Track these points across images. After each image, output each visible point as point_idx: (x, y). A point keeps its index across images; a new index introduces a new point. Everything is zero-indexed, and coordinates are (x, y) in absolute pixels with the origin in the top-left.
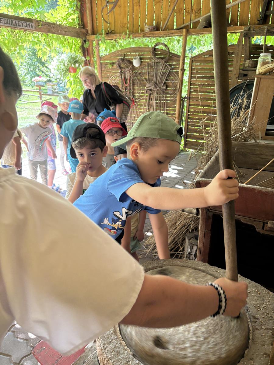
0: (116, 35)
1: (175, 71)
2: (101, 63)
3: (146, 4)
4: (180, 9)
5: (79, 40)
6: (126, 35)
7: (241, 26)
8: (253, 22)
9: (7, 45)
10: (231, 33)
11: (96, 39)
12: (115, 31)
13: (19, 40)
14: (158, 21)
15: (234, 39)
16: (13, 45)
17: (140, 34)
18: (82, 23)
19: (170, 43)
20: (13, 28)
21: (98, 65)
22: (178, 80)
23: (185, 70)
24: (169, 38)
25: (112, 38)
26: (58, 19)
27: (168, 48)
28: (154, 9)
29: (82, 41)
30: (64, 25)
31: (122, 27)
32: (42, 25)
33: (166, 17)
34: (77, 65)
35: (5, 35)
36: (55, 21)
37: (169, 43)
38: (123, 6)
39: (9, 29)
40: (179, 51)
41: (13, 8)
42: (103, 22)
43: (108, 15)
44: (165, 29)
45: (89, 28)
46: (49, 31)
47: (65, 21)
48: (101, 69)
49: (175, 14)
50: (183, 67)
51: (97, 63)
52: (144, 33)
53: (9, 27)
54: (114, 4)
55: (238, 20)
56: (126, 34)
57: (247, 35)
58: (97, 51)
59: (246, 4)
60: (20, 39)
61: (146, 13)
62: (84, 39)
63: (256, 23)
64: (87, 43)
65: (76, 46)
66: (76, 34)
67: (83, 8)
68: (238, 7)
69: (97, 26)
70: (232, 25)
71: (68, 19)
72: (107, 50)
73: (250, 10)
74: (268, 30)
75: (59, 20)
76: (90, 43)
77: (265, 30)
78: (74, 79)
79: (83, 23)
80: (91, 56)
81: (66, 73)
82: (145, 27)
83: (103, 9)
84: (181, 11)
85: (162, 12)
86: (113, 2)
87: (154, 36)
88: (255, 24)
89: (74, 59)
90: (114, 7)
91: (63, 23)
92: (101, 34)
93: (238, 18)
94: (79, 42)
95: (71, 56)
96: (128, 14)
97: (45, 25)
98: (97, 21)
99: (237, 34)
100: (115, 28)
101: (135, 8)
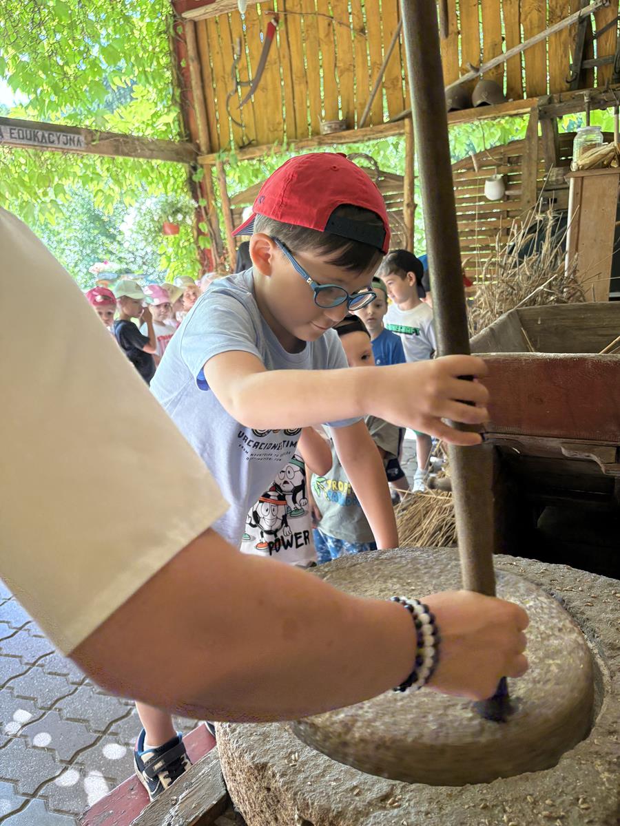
0: (258, 147)
1: (394, 209)
2: (231, 210)
3: (320, 78)
4: (394, 79)
5: (181, 168)
6: (282, 145)
7: (530, 99)
8: (558, 87)
9: (28, 185)
10: (511, 116)
11: (217, 162)
12: (257, 140)
13: (52, 172)
14: (348, 108)
15: (519, 128)
16: (41, 184)
17: (312, 140)
18: (185, 132)
19: (379, 152)
20: (38, 148)
21: (226, 215)
22: (403, 228)
23: (415, 206)
24: (375, 142)
25: (253, 156)
26: (134, 127)
27: (376, 163)
28: (339, 86)
29: (187, 170)
30: (149, 137)
31: (272, 132)
32: (101, 139)
33: (365, 100)
34: (180, 217)
35: (22, 164)
36: (128, 130)
37: (377, 152)
38: (270, 87)
39: (31, 151)
40: (399, 167)
41: (38, 108)
42: (231, 125)
43: (241, 110)
44: (365, 125)
45: (202, 139)
46: (118, 151)
47: (150, 128)
48: (233, 221)
49: (384, 91)
50: (412, 199)
51: (223, 210)
52: (320, 138)
53: (30, 145)
54: (251, 85)
55: (522, 87)
56: (281, 143)
57: (548, 115)
58: (222, 185)
59: (536, 52)
60: (53, 170)
61: (322, 98)
62: (192, 164)
63: (564, 88)
64: (199, 170)
65: (175, 179)
66: (174, 155)
67: (187, 102)
68: (521, 60)
69: (218, 135)
70: (509, 98)
71: (155, 126)
72: (243, 182)
73: (548, 64)
74: (592, 98)
75: (136, 128)
76: (205, 171)
77: (586, 99)
78: (176, 250)
79: (188, 132)
80: (210, 198)
81: (156, 236)
82: (322, 124)
83: (229, 98)
84: (396, 83)
85: (355, 91)
86: (249, 82)
87: (342, 141)
88: (562, 91)
89: (173, 206)
90: (253, 91)
91: (146, 134)
92: (230, 150)
93: (522, 83)
94: (182, 170)
95: (167, 200)
96: (284, 102)
97: (107, 138)
98: (218, 126)
99: (524, 118)
100: (257, 136)
101: (297, 88)
